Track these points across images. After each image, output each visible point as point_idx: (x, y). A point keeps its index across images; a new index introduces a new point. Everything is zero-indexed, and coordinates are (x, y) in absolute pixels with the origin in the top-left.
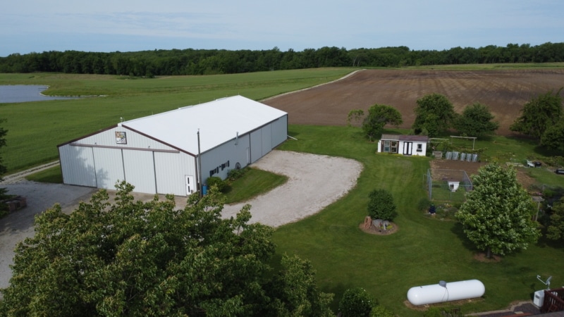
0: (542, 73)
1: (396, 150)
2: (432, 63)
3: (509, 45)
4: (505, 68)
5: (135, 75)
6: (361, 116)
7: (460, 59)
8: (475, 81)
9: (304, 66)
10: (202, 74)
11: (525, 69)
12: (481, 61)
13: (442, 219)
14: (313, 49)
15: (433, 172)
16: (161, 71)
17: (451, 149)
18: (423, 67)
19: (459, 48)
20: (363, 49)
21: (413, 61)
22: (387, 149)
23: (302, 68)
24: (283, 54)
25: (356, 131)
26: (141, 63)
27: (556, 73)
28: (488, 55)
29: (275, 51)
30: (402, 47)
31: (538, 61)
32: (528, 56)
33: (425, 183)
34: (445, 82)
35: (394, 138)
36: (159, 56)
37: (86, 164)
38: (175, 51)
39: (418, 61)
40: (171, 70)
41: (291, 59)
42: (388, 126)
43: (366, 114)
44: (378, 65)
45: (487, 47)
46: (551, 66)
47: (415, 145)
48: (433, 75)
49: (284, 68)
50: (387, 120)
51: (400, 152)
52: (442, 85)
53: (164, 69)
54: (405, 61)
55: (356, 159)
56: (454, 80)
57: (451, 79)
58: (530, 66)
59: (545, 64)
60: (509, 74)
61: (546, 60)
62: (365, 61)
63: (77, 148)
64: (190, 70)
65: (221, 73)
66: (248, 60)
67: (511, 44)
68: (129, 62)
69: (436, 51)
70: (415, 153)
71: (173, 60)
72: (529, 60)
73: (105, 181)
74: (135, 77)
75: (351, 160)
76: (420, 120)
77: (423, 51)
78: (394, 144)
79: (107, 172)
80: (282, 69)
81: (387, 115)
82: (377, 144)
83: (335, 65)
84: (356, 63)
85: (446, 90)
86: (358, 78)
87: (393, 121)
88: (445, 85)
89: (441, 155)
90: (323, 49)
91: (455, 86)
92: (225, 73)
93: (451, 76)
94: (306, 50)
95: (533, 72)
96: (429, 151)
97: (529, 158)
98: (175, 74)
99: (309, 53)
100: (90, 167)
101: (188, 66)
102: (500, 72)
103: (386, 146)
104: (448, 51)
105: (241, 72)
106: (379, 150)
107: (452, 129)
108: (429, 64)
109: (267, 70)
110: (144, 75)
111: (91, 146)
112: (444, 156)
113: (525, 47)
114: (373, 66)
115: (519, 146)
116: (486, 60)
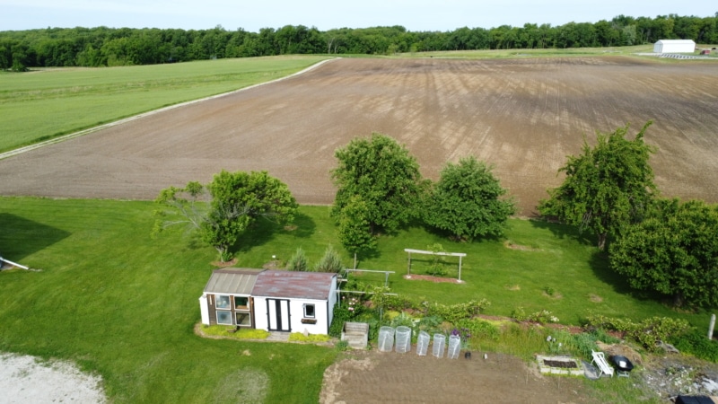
0: (568, 63)
2: (433, 49)
3: (526, 25)
4: (522, 57)
7: (467, 44)
8: (484, 77)
9: (259, 52)
11: (547, 57)
12: (493, 46)
14: (272, 29)
16: (46, 61)
18: (421, 54)
19: (466, 29)
21: (409, 46)
22: (224, 317)
23: (257, 55)
24: (229, 36)
27: (586, 64)
28: (501, 38)
29: (218, 32)
30: (396, 27)
31: (561, 47)
32: (548, 39)
34: (441, 79)
35: (240, 288)
36: (50, 37)
38: (79, 30)
39: (414, 47)
41: (242, 43)
44: (362, 52)
45: (500, 28)
47: (297, 307)
48: (429, 67)
52: (435, 86)
53: (50, 57)
54: (397, 47)
56: (454, 76)
57: (450, 74)
59: (569, 50)
60: (527, 66)
61: (570, 44)
62: (345, 45)
64: (88, 60)
66: (178, 43)
67: (529, 24)
70: (298, 327)
72: (549, 45)
77: (423, 33)
80: (229, 57)
83: (303, 51)
84: (332, 48)
86: (324, 73)
88: (439, 86)
91: (454, 88)
92: (137, 64)
93: (452, 70)
94: (262, 30)
95: (558, 62)
98: (69, 65)
99: (266, 33)
102: (517, 63)
103: (220, 308)
105: (167, 62)
106: (205, 319)
108: (430, 50)
109: (208, 58)
112: (375, 339)
113: (545, 28)
114: (356, 52)
116: (499, 45)
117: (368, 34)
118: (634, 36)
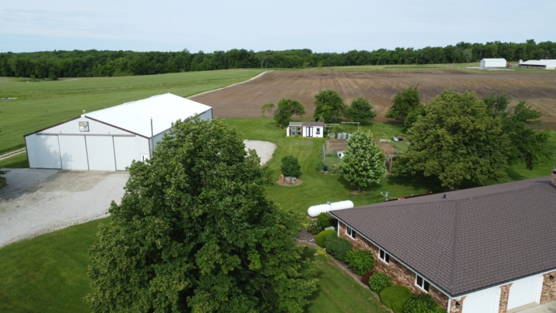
0: (421, 73)
1: (300, 134)
2: (332, 64)
3: (396, 49)
4: (394, 70)
5: (37, 77)
6: (273, 108)
7: (356, 61)
8: (367, 80)
9: (214, 67)
10: (110, 75)
11: (409, 70)
12: (374, 63)
13: (332, 175)
14: (223, 52)
15: (327, 147)
16: (65, 73)
17: (341, 131)
18: (325, 68)
19: (356, 51)
20: (269, 51)
21: (316, 63)
22: (294, 133)
23: (213, 69)
24: (193, 56)
25: (269, 121)
26: (43, 64)
27: (432, 73)
28: (380, 58)
29: (185, 53)
30: (305, 50)
31: (421, 63)
32: (412, 58)
33: (322, 154)
34: (342, 81)
35: (299, 125)
36: (60, 57)
37: (52, 150)
38: (78, 53)
39: (320, 63)
40: (76, 72)
41: (202, 61)
42: (294, 116)
43: (276, 107)
44: (284, 67)
45: (379, 51)
46: (430, 67)
47: (315, 129)
48: (333, 76)
49: (194, 70)
50: (293, 111)
51: (304, 135)
52: (339, 84)
53: (67, 70)
54: (309, 63)
55: (270, 141)
56: (350, 80)
57: (347, 79)
58: (414, 67)
60: (395, 75)
61: (427, 62)
62: (273, 62)
63: (43, 136)
64: (97, 72)
65: (132, 75)
66: (158, 61)
67: (399, 48)
68: (29, 63)
69: (336, 53)
70: (315, 135)
71: (77, 61)
72: (413, 62)
73: (69, 163)
74: (37, 80)
75: (266, 142)
76: (319, 111)
77: (325, 54)
78: (299, 129)
79: (71, 155)
81: (292, 107)
82: (286, 131)
83: (244, 66)
84: (264, 64)
85: (342, 88)
86: (266, 78)
87: (297, 112)
88: (342, 84)
89: (334, 136)
90: (232, 51)
91: (350, 85)
92: (135, 75)
93: (347, 77)
94: (215, 52)
95: (415, 72)
96: (325, 133)
97: (396, 136)
98: (80, 76)
99: (219, 55)
100: (55, 152)
101: (94, 68)
102: (388, 73)
103: (293, 130)
104: (346, 54)
105: (152, 74)
106: (288, 134)
107: (343, 117)
108: (330, 66)
109: (178, 72)
110: (47, 77)
111: (57, 135)
112: (336, 137)
113: (410, 50)
114: (280, 67)
115: (392, 129)
116: (378, 62)
117: (288, 55)
118: (471, 56)
